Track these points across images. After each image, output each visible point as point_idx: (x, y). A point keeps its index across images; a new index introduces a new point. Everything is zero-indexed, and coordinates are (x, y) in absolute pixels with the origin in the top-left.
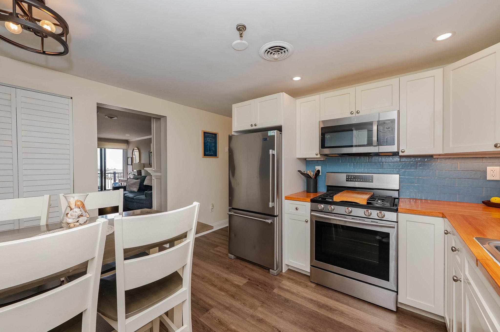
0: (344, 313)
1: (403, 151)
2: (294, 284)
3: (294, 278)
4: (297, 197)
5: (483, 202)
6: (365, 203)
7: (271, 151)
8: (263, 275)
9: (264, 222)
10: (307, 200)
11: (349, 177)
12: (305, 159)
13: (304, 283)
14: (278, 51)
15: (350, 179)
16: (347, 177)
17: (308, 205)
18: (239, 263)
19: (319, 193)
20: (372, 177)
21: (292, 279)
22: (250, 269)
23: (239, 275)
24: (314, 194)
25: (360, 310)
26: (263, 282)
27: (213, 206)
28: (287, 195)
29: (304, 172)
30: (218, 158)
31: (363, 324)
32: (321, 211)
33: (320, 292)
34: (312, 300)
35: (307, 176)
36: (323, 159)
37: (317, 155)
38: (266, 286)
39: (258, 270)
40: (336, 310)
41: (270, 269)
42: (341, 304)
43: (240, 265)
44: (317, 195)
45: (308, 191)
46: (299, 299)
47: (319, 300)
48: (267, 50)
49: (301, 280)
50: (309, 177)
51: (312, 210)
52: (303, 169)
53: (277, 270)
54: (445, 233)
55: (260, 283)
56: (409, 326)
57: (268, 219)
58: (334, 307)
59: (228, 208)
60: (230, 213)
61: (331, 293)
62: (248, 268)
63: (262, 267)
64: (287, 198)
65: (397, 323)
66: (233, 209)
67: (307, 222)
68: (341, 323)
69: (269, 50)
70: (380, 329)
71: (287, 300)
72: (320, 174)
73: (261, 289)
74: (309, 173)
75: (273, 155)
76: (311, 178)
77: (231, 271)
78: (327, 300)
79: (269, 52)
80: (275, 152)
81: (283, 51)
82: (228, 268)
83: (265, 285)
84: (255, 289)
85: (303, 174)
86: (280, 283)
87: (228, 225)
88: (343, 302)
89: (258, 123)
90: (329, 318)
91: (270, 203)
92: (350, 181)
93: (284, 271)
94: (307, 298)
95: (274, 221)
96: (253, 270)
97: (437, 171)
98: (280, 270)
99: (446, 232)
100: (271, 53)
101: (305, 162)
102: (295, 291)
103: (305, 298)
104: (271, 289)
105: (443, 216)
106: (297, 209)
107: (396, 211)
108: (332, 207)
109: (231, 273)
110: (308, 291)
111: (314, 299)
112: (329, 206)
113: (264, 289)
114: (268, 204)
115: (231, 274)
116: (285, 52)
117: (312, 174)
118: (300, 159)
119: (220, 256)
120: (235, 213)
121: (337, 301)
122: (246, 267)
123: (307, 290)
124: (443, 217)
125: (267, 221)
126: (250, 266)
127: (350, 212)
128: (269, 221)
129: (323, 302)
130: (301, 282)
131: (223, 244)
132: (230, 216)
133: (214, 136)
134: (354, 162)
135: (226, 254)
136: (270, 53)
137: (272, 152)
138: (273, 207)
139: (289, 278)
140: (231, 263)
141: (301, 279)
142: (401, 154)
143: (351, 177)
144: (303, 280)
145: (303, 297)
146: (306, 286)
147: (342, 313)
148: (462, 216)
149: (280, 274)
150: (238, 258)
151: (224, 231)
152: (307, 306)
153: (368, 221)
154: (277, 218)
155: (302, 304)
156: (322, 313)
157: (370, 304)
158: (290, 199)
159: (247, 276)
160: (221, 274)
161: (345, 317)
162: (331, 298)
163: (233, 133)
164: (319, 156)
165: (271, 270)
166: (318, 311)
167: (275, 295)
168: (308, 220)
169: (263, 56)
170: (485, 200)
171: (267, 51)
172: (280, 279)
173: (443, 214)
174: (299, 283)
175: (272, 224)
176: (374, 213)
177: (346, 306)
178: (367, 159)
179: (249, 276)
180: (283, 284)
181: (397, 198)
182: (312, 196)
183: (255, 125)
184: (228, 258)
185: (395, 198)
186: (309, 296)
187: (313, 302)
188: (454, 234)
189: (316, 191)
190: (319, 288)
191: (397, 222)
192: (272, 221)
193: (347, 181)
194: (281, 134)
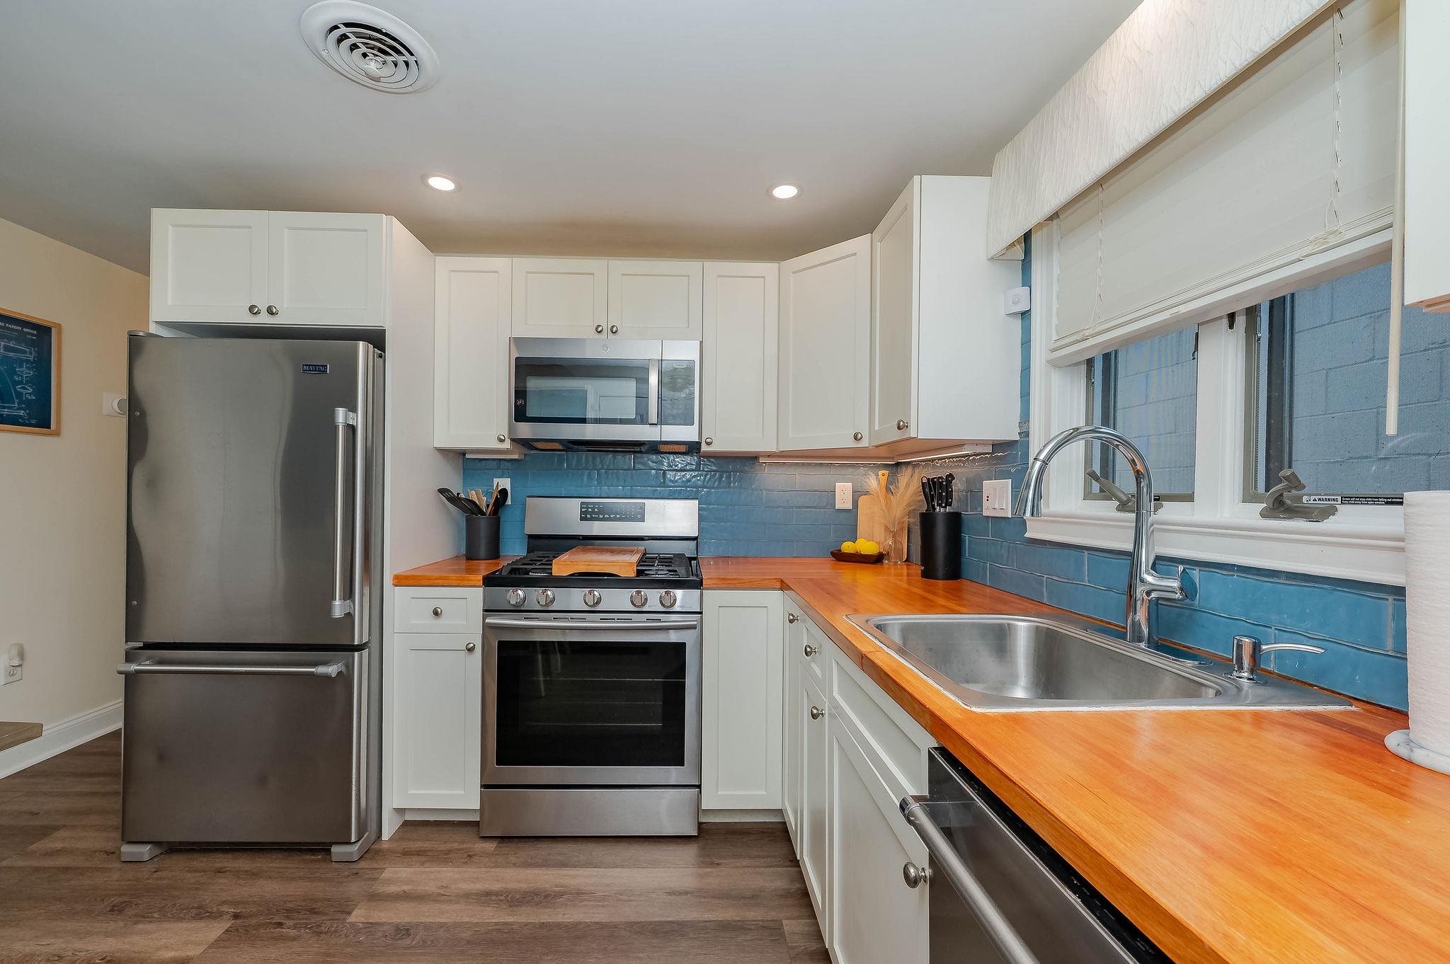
0: (583, 893)
1: (708, 440)
2: (427, 864)
3: (427, 845)
4: (436, 574)
5: (833, 554)
6: (631, 573)
7: (341, 413)
8: (301, 878)
9: (312, 674)
10: (472, 578)
11: (588, 508)
12: (462, 453)
13: (459, 850)
14: (381, 50)
15: (591, 513)
16: (583, 510)
17: (475, 596)
18: (181, 870)
19: (506, 560)
20: (643, 507)
21: (419, 853)
22: (237, 874)
23: (181, 919)
24: (491, 563)
25: (623, 867)
26: (303, 904)
27: (22, 655)
28: (402, 569)
29: (458, 494)
30: (57, 433)
31: (632, 901)
32: (517, 610)
33: (513, 859)
34: (488, 894)
35: (470, 508)
36: (516, 457)
37: (502, 441)
38: (315, 913)
39: (276, 867)
40: (561, 894)
41: (331, 844)
42: (572, 872)
43: (189, 875)
44: (498, 563)
45: (471, 556)
46: (445, 907)
47: (511, 886)
48: (336, 27)
49: (448, 846)
50: (476, 510)
51: (488, 611)
52: (456, 488)
53: (361, 842)
54: (791, 621)
55: (288, 911)
56: (725, 858)
57: (325, 663)
58: (556, 886)
59: (122, 646)
60: (133, 667)
61: (544, 850)
62: (230, 871)
63: (293, 850)
64: (400, 581)
65: (702, 862)
66: (149, 646)
67: (471, 650)
68: (576, 925)
69: (343, 30)
70: (670, 894)
71: (403, 931)
72: (509, 502)
73: (293, 932)
74: (473, 496)
75: (351, 429)
76: (483, 513)
77: (136, 915)
78: (535, 874)
79: (343, 37)
80: (358, 420)
81: (400, 59)
82: (117, 910)
83: (313, 911)
84: (266, 943)
85: (454, 500)
86: (374, 879)
87: (119, 725)
88: (579, 861)
89: (285, 306)
90: (543, 925)
91: (337, 602)
92: (592, 519)
93: (386, 836)
94: (472, 893)
95: (350, 667)
96: (254, 875)
97: (764, 492)
98: (373, 837)
99: (791, 617)
100: (354, 47)
101: (461, 461)
102: (431, 888)
103: (467, 896)
104: (339, 916)
105: (784, 586)
106: (436, 613)
107: (698, 585)
108: (549, 593)
109: (136, 923)
110: (474, 870)
111: (496, 887)
112: (540, 590)
113: (310, 929)
114: (329, 608)
115: (140, 926)
116: (407, 63)
117: (484, 501)
118: (444, 452)
119: (66, 870)
120: (161, 663)
121: (563, 865)
122: (220, 871)
123: (470, 870)
124: (781, 589)
125: (321, 670)
126: (243, 863)
127: (597, 603)
128: (332, 670)
129: (524, 886)
130: (449, 852)
131: (87, 812)
132: (131, 681)
133: (33, 335)
134: (600, 466)
135: (106, 852)
136: (347, 43)
137: (346, 417)
138: (349, 616)
139: (406, 853)
140: (134, 883)
141: (452, 839)
142: (704, 448)
143: (593, 509)
144: (456, 841)
145: (461, 896)
146: (469, 856)
147: (578, 895)
148: (811, 580)
149: (372, 852)
150: (173, 848)
151: (94, 754)
152: (476, 921)
153: (640, 621)
154: (365, 653)
155: (459, 919)
156: (523, 920)
157: (642, 839)
158: (411, 582)
159: (225, 908)
160: (78, 945)
161: (585, 903)
162: (545, 864)
163: (153, 329)
164: (507, 445)
165: (335, 849)
166: (511, 919)
167: (358, 931)
168: (474, 645)
169: (320, 45)
170: (833, 549)
171: (337, 33)
172: (376, 866)
173: (782, 581)
174: (443, 858)
175: (345, 679)
176: (653, 597)
177: (587, 871)
178: (630, 459)
179: (234, 903)
180: (389, 882)
181: (695, 559)
182: (484, 568)
183: (270, 311)
184: (118, 865)
185: (691, 559)
186: (479, 886)
187: (493, 898)
188: (804, 621)
189: (495, 553)
190: (508, 848)
191: (701, 613)
192: (344, 669)
193: (582, 519)
194: (380, 356)
